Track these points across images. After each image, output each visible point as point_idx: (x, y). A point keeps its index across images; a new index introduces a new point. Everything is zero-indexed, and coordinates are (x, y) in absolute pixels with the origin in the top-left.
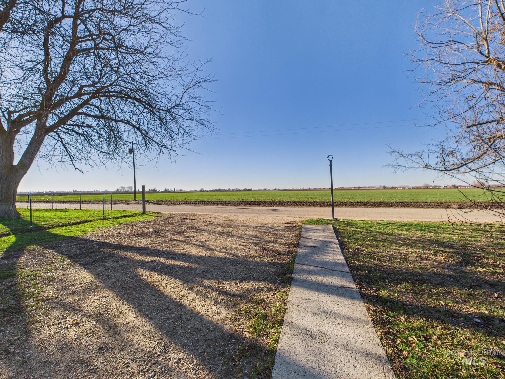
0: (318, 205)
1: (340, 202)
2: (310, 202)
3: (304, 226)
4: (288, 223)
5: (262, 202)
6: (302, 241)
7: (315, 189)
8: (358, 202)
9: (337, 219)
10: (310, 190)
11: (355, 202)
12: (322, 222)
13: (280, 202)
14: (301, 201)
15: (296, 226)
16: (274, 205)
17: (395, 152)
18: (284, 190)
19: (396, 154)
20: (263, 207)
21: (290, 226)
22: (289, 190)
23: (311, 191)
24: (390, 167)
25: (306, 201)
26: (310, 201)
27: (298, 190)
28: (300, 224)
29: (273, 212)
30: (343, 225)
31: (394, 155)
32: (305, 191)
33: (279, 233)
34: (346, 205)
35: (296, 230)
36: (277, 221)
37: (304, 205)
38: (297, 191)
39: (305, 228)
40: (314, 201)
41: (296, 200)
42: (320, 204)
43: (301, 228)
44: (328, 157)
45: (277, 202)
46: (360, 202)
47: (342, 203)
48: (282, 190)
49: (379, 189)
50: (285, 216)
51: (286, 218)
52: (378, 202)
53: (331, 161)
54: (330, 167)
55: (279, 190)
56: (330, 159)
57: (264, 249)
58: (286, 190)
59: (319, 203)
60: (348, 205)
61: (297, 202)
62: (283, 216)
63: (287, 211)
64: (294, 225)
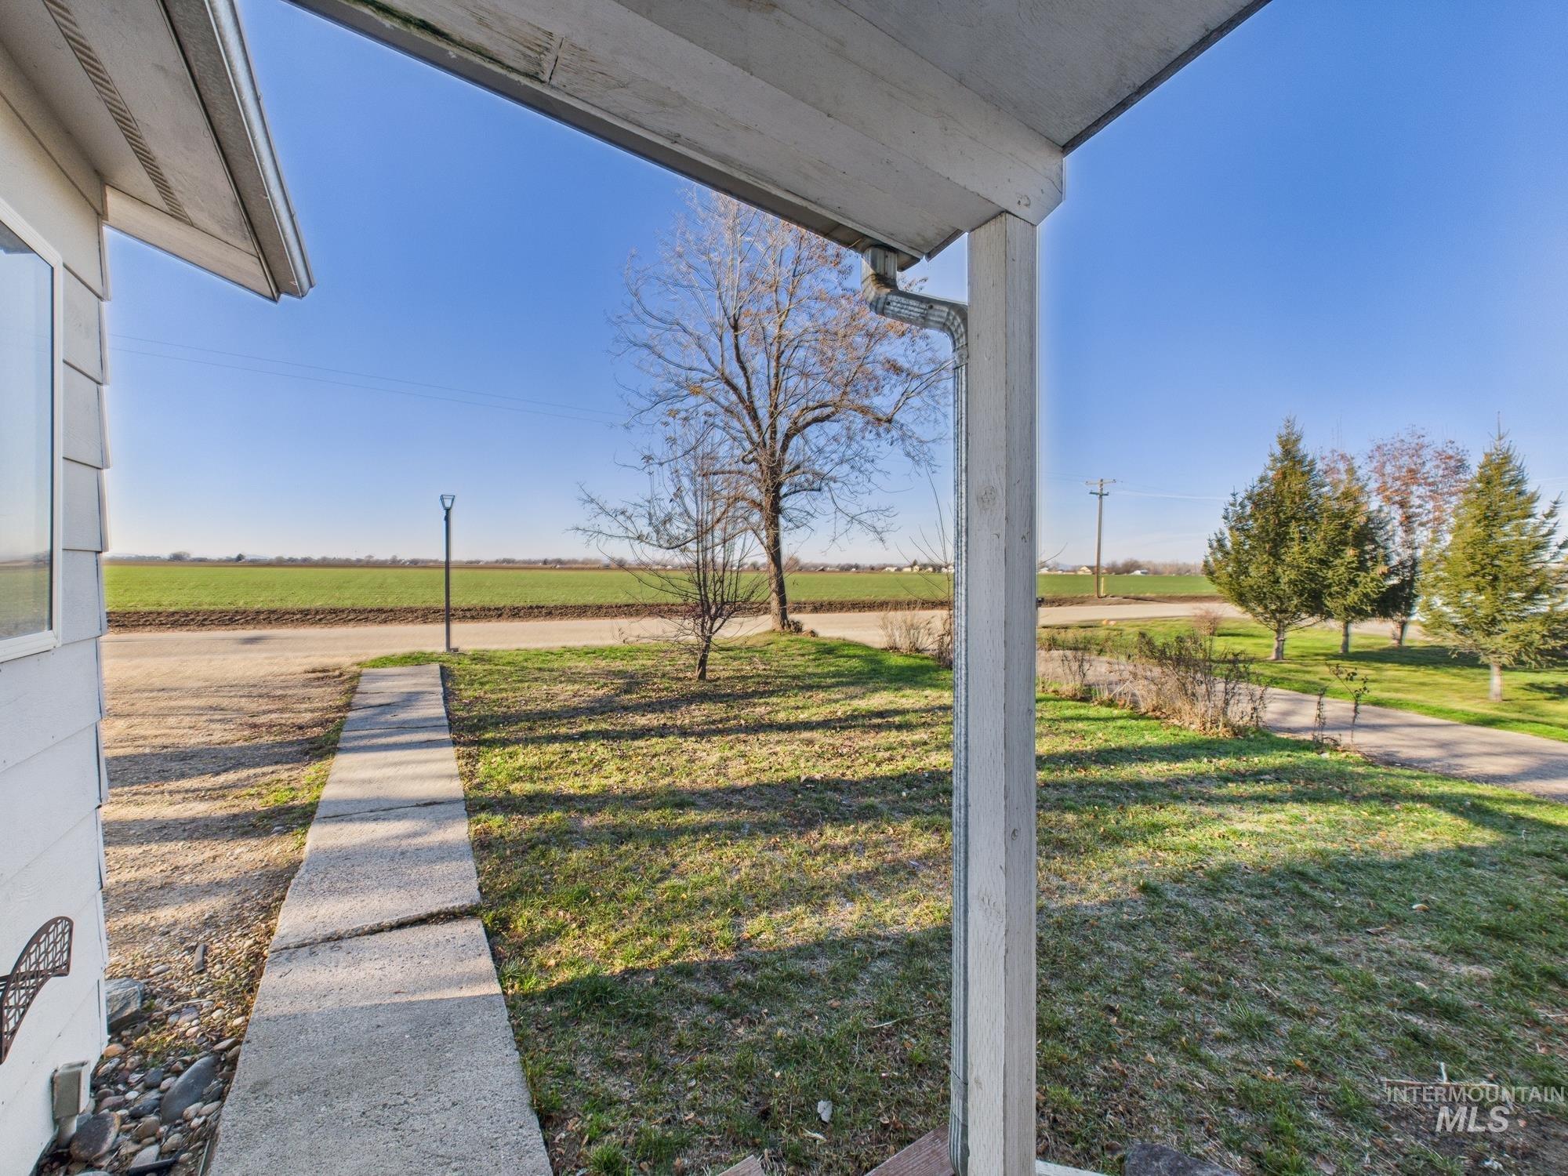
0: (417, 617)
1: (483, 609)
2: (391, 611)
3: (365, 670)
4: (314, 671)
5: (187, 615)
6: (357, 699)
7: (415, 564)
8: (531, 607)
9: (456, 650)
10: (395, 564)
11: (524, 608)
12: (416, 660)
13: (274, 612)
14: (359, 605)
15: (341, 675)
16: (247, 622)
17: (592, 501)
18: (280, 563)
19: (594, 505)
20: (194, 631)
21: (322, 676)
22: (307, 563)
23: (399, 571)
24: (580, 532)
25: (375, 607)
26: (390, 606)
27: (347, 564)
28: (355, 668)
29: (248, 646)
30: (466, 661)
31: (589, 506)
32: (376, 571)
33: (290, 692)
34: (500, 615)
35: (343, 682)
36: (276, 669)
37: (366, 619)
38: (340, 571)
39: (367, 675)
40: (405, 605)
41: (339, 605)
42: (423, 616)
43: (358, 676)
44: (442, 498)
45: (258, 613)
46: (538, 607)
47: (489, 610)
48: (269, 564)
49: (607, 567)
50: (298, 654)
51: (305, 661)
52: (579, 607)
53: (448, 510)
54: (444, 523)
55: (256, 563)
56: (448, 504)
57: (255, 726)
58: (292, 563)
59: (420, 613)
60: (505, 616)
61: (343, 611)
62: (290, 654)
63: (305, 638)
64: (337, 673)
